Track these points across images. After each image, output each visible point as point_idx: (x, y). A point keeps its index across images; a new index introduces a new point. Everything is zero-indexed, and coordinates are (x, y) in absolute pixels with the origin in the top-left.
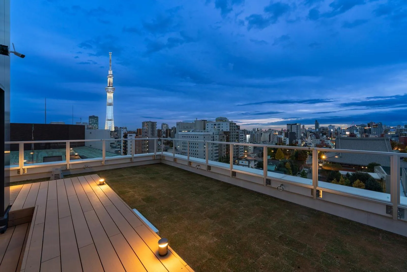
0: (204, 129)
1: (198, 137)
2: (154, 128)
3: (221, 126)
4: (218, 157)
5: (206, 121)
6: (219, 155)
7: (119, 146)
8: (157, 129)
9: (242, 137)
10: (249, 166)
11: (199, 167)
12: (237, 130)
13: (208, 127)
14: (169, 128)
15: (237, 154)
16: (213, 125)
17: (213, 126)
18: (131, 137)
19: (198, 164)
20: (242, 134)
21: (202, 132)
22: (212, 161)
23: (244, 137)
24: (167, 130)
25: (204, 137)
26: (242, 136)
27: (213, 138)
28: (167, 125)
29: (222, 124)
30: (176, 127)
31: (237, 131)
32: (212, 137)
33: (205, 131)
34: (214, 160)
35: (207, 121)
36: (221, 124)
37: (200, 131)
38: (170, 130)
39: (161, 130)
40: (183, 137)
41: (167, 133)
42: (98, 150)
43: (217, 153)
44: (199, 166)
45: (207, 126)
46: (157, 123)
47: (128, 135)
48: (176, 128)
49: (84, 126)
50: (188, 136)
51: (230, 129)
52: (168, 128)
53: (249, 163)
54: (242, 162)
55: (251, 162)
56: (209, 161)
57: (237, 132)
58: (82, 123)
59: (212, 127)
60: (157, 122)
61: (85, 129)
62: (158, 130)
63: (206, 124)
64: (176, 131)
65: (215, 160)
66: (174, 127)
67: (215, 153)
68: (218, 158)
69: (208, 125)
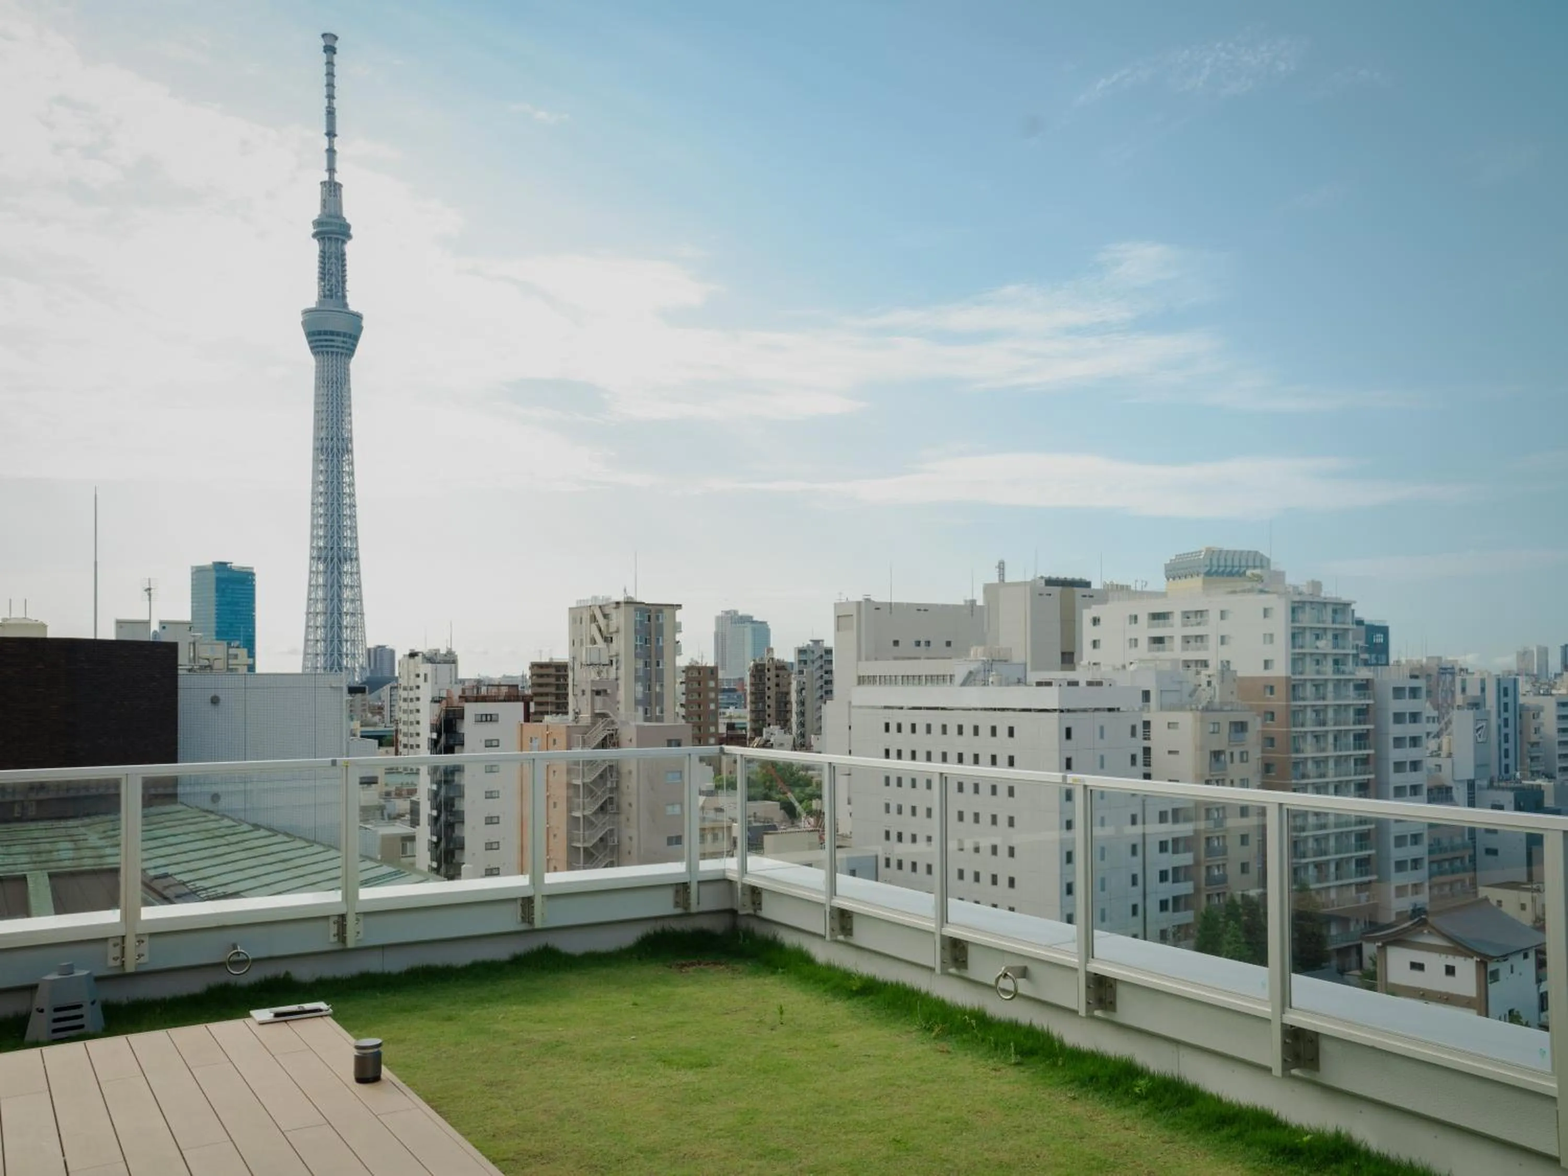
0: (1068, 659)
1: (1011, 732)
2: (660, 652)
3: (1212, 628)
4: (1187, 908)
5: (1079, 591)
6: (1197, 889)
7: (403, 805)
8: (682, 661)
9: (1408, 730)
10: (1482, 1005)
11: (1023, 986)
12: (1366, 663)
13: (1095, 644)
14: (777, 656)
15: (1361, 887)
16: (1143, 619)
17: (1145, 631)
18: (489, 731)
19: (1019, 963)
20: (1407, 705)
21: (1049, 684)
22: (1140, 942)
23: (1433, 728)
24: (759, 671)
25: (1068, 733)
26: (1415, 717)
27: (1147, 737)
28: (761, 630)
29: (1223, 615)
30: (829, 643)
31: (1364, 673)
32: (1134, 728)
33: (1071, 675)
34: (1153, 929)
35: (1087, 584)
36: (1214, 616)
37: (1033, 677)
38: (781, 667)
39: (713, 671)
40: (887, 728)
41: (759, 695)
42: (263, 833)
43: (1178, 874)
44: (1024, 973)
45: (1088, 633)
46: (679, 615)
47: (471, 710)
48: (829, 652)
49: (171, 649)
50: (930, 717)
51: (1297, 660)
52: (770, 650)
53: (1487, 976)
54: (1417, 966)
55: (1503, 968)
56: (1097, 933)
57: (1364, 687)
58: (155, 627)
59: (1135, 642)
60: (679, 606)
61: (181, 672)
62: (688, 670)
63: (1087, 615)
64: (829, 682)
65: (1163, 937)
66: (816, 642)
67: (1163, 876)
68: (1187, 917)
69: (1096, 621)
